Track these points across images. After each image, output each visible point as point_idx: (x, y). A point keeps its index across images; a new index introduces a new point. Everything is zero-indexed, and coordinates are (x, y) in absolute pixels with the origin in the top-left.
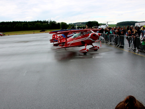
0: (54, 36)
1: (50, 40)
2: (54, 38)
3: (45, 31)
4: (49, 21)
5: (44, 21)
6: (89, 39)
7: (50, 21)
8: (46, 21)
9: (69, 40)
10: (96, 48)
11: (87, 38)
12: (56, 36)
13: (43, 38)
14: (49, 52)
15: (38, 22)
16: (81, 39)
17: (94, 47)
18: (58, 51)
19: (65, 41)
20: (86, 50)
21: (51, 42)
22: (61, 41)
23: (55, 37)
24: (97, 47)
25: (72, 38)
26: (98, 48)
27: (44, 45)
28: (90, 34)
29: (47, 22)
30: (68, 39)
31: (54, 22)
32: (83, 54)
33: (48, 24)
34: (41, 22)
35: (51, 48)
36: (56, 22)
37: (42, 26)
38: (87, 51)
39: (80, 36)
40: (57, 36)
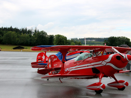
0: (39, 57)
1: (32, 64)
2: (39, 60)
3: (24, 48)
4: (33, 31)
5: (23, 30)
6: (108, 64)
7: (36, 31)
8: (28, 30)
9: (69, 64)
10: (121, 84)
11: (104, 63)
12: (44, 57)
13: (19, 59)
14: (27, 85)
15: (11, 29)
16: (92, 64)
17: (117, 82)
18: (45, 84)
19: (60, 66)
20: (102, 85)
21: (33, 67)
22: (52, 66)
23: (41, 59)
24: (123, 81)
25: (75, 61)
26: (127, 84)
27: (18, 71)
28: (111, 56)
29: (30, 32)
30: (67, 63)
31: (43, 33)
32: (95, 93)
33: (30, 36)
34: (16, 30)
35: (33, 79)
36: (46, 34)
37: (17, 39)
38: (102, 88)
39: (91, 58)
40: (46, 57)
